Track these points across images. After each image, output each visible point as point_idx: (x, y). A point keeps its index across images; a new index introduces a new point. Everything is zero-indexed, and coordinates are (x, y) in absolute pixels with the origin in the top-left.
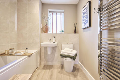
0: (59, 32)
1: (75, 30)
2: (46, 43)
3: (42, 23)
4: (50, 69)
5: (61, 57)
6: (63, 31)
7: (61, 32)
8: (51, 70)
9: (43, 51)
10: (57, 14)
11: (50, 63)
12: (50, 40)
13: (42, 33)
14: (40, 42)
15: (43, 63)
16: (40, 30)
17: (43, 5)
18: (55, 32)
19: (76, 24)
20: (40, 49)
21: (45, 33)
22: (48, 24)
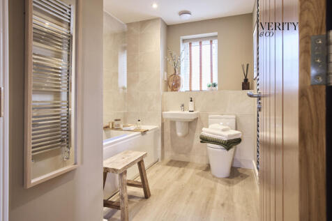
0: (205, 88)
1: (246, 80)
2: (174, 112)
3: (166, 69)
4: (180, 167)
5: (201, 142)
6: (215, 85)
7: (209, 86)
8: (182, 169)
9: (168, 129)
10: (201, 43)
11: (182, 158)
12: (183, 106)
13: (167, 91)
14: (163, 111)
15: (168, 157)
16: (162, 85)
17: (169, 29)
18: (196, 87)
19: (248, 65)
20: (163, 124)
21: (173, 90)
22: (179, 71)
